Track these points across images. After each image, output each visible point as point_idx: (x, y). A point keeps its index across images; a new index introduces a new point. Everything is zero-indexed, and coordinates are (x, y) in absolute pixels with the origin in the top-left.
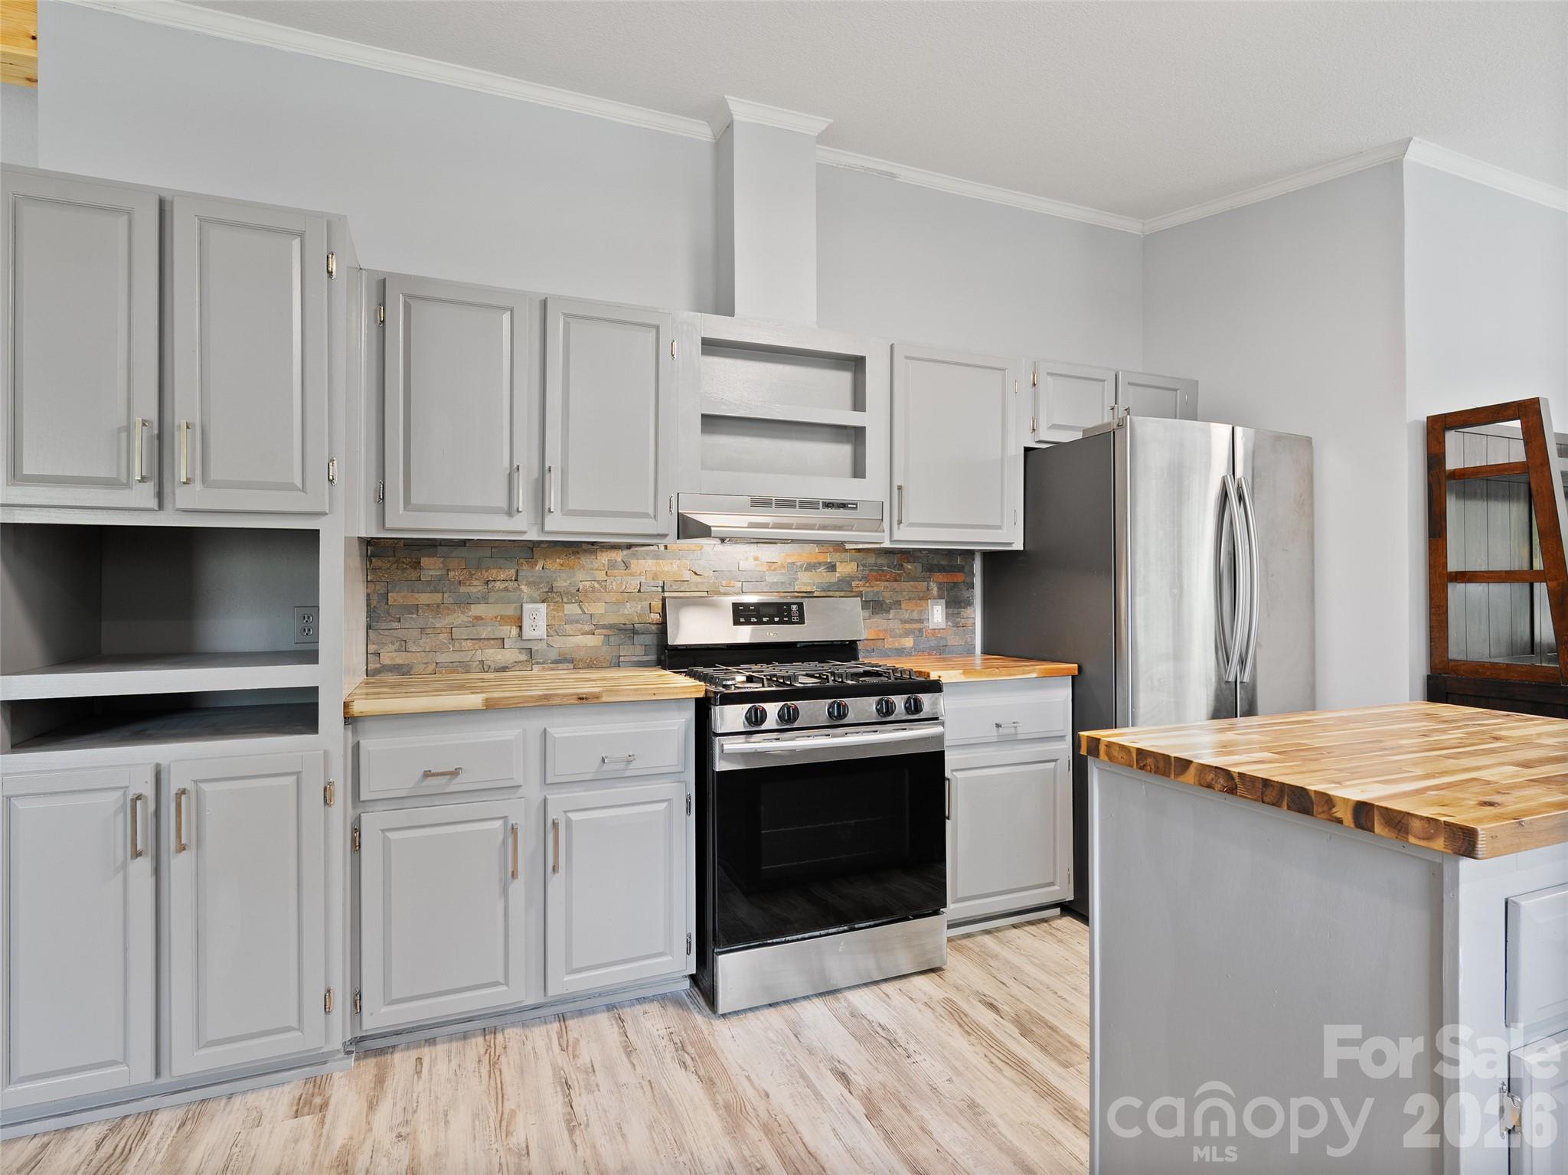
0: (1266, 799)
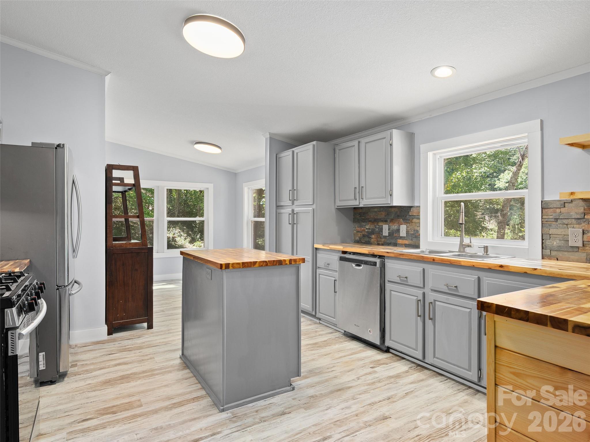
0: (274, 265)
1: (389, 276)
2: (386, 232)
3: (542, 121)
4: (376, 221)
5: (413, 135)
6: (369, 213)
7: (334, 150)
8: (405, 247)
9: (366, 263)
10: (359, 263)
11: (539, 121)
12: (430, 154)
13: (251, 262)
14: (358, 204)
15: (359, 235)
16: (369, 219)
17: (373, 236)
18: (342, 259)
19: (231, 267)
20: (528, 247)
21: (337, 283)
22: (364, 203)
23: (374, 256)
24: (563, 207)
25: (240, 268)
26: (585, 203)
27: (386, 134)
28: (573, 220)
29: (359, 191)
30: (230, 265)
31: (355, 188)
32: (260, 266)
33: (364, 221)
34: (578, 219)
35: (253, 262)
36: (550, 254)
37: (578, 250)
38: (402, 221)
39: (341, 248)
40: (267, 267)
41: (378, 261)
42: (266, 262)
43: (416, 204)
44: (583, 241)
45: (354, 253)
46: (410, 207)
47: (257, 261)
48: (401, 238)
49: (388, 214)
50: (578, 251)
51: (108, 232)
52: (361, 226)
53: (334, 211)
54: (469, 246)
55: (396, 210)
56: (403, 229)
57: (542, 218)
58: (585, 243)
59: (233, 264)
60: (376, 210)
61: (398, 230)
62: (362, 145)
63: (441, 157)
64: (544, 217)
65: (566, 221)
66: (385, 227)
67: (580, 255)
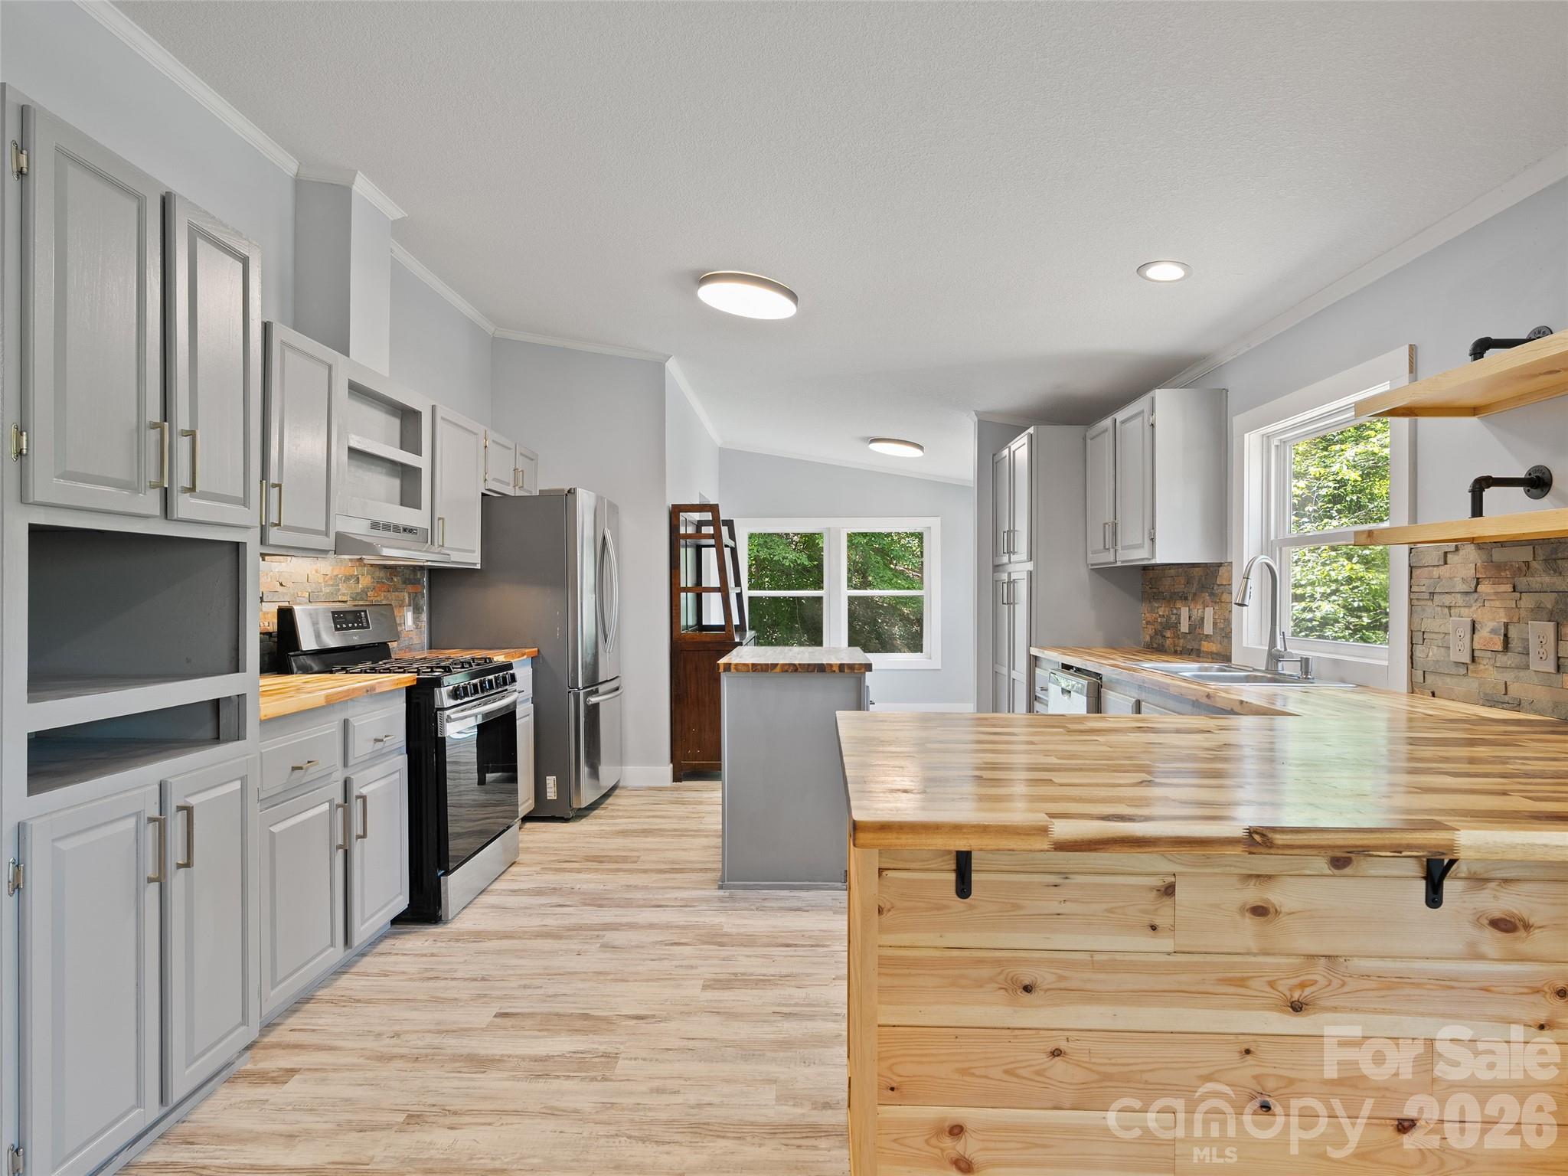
2: (1185, 625)
3: (1411, 349)
4: (1172, 598)
5: (1224, 394)
6: (1163, 579)
7: (1085, 439)
8: (1212, 658)
11: (1407, 349)
12: (1251, 439)
13: (767, 665)
14: (1112, 559)
15: (1150, 631)
16: (1163, 593)
17: (1168, 634)
19: (733, 670)
20: (1386, 663)
22: (1120, 557)
24: (1443, 563)
25: (748, 671)
26: (1479, 554)
27: (1146, 401)
28: (1459, 595)
30: (732, 667)
31: (1106, 525)
32: (782, 671)
33: (1156, 597)
34: (1467, 593)
35: (772, 664)
36: (1424, 682)
37: (1466, 672)
38: (1208, 598)
40: (795, 674)
42: (794, 665)
43: (1229, 560)
44: (1473, 650)
46: (1220, 565)
47: (777, 664)
48: (1206, 638)
49: (1189, 582)
50: (1466, 675)
51: (674, 614)
52: (1151, 611)
55: (1200, 572)
56: (1209, 613)
57: (1410, 591)
58: (1477, 654)
59: (736, 665)
60: (1172, 572)
61: (1202, 621)
63: (1284, 442)
64: (1414, 589)
65: (1447, 600)
66: (1184, 612)
67: (1470, 684)
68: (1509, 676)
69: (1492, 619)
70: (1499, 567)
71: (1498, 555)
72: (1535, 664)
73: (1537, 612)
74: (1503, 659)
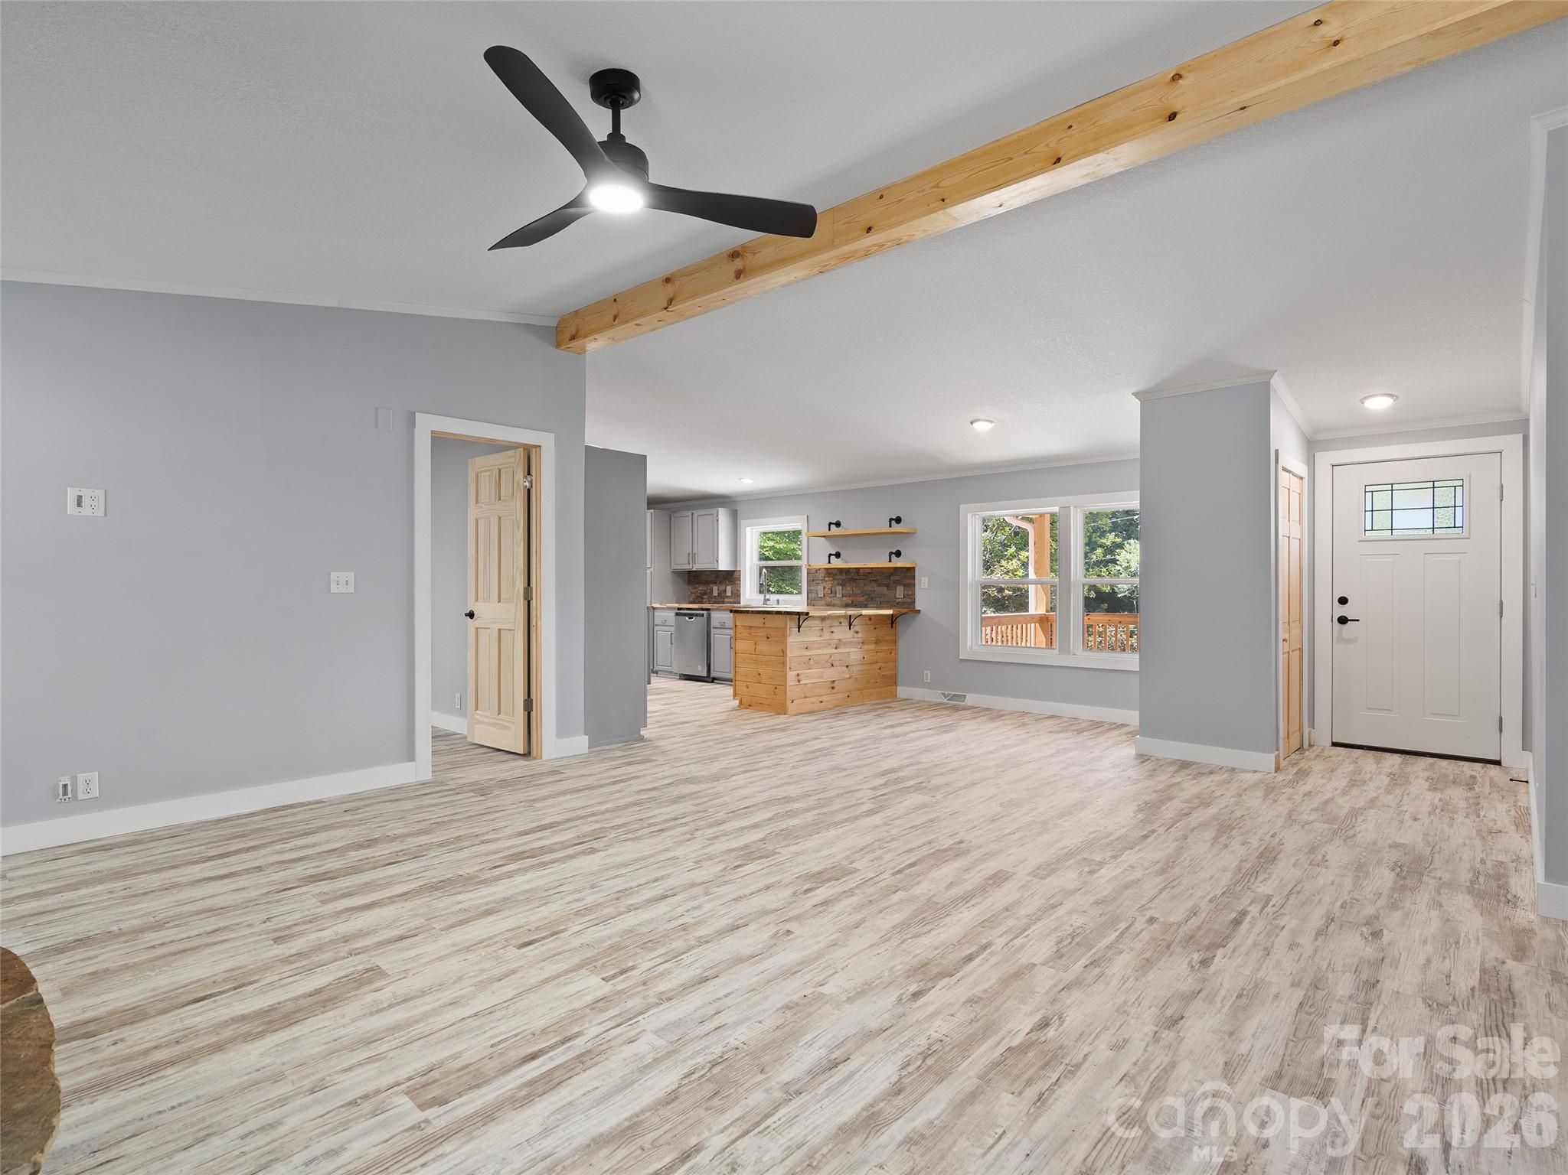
1: (714, 623)
2: (715, 593)
3: (808, 516)
4: (708, 583)
5: (735, 513)
6: (702, 575)
8: (728, 602)
9: (697, 615)
10: (691, 616)
11: (806, 516)
12: (748, 529)
14: (692, 568)
15: (693, 596)
16: (702, 581)
17: (705, 597)
18: (677, 614)
20: (800, 599)
21: (673, 636)
22: (697, 567)
23: (703, 609)
24: (819, 574)
27: (713, 511)
29: (692, 557)
31: (689, 554)
33: (698, 583)
34: (821, 579)
36: (811, 603)
37: (822, 599)
38: (728, 583)
39: (677, 606)
41: (705, 612)
43: (738, 569)
45: (688, 609)
46: (734, 571)
48: (728, 597)
49: (717, 577)
52: (695, 588)
53: (669, 572)
54: (769, 600)
55: (724, 573)
56: (729, 588)
57: (808, 580)
60: (707, 573)
61: (725, 591)
62: (695, 516)
63: (757, 531)
65: (817, 582)
66: (715, 588)
67: (823, 602)
68: (832, 599)
69: (828, 585)
70: (830, 574)
71: (830, 571)
72: (838, 596)
73: (838, 584)
74: (830, 595)
